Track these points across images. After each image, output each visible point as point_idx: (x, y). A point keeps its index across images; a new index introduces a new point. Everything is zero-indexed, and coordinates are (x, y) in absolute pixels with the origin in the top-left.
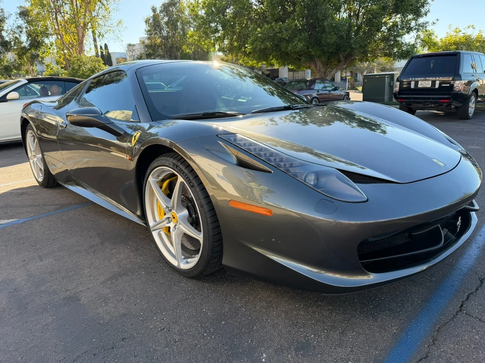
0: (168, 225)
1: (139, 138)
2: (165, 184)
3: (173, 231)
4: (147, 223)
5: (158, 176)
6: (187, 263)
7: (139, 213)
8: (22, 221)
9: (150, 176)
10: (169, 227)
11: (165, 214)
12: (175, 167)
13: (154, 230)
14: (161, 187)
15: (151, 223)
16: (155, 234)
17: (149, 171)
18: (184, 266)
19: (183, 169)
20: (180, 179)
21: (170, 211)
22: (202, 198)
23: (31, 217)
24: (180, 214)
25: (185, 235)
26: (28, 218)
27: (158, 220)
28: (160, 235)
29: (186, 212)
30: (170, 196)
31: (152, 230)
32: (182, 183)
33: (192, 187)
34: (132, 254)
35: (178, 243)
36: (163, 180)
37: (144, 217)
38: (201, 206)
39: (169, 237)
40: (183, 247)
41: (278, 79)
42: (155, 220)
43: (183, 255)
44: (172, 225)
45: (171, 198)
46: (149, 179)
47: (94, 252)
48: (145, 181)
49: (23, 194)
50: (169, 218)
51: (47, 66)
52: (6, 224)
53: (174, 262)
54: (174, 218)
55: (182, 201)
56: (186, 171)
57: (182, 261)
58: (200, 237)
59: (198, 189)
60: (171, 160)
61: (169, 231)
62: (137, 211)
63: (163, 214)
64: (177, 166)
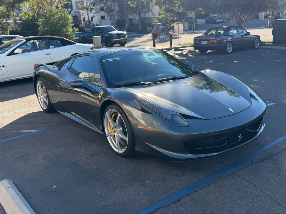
0: (114, 134)
1: (103, 95)
2: (113, 116)
3: (116, 136)
4: (105, 133)
5: (110, 112)
6: (122, 150)
7: (101, 128)
8: (42, 131)
9: (107, 112)
10: (115, 135)
11: (113, 129)
12: (117, 110)
13: (108, 136)
14: (111, 117)
15: (107, 133)
16: (108, 138)
17: (106, 110)
18: (120, 152)
19: (120, 111)
20: (119, 115)
21: (115, 128)
22: (127, 123)
23: (46, 129)
24: (119, 129)
25: (121, 138)
26: (44, 129)
27: (109, 132)
28: (110, 138)
29: (121, 129)
30: (115, 121)
31: (107, 136)
32: (120, 116)
33: (123, 118)
34: (98, 147)
35: (118, 142)
36: (112, 114)
37: (103, 130)
38: (127, 126)
39: (114, 140)
40: (120, 144)
41: (209, 17)
42: (108, 131)
43: (120, 147)
44: (115, 134)
45: (115, 122)
46: (106, 114)
47: (81, 146)
48: (104, 114)
49: (36, 116)
50: (114, 131)
51: (25, 13)
52: (35, 132)
53: (117, 150)
54: (116, 131)
55: (120, 124)
56: (121, 112)
57: (120, 150)
58: (127, 139)
59: (126, 119)
60: (116, 106)
61: (114, 137)
62: (100, 127)
63: (112, 129)
64: (118, 109)
